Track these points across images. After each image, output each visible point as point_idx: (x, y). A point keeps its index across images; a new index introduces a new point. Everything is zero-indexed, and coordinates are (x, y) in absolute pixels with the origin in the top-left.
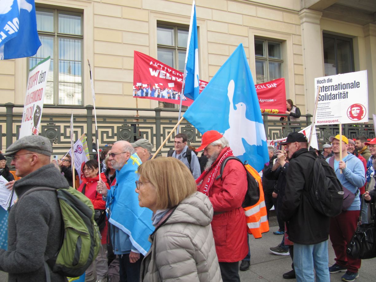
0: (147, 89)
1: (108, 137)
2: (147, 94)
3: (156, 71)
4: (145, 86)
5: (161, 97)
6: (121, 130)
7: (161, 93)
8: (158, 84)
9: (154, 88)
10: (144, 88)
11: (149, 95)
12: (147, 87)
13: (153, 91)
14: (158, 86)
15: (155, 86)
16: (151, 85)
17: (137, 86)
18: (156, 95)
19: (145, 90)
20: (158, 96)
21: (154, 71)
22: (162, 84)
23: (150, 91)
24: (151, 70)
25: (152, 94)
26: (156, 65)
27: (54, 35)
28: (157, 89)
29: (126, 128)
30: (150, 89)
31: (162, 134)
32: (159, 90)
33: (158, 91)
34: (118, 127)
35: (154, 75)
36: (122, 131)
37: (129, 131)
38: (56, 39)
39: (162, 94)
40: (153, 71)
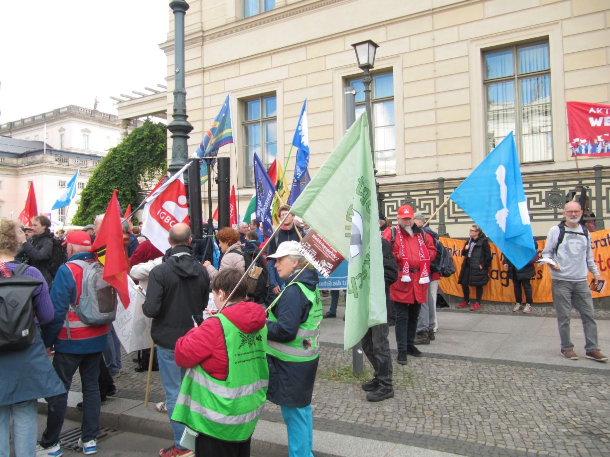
0: (586, 144)
1: (535, 203)
2: (586, 150)
3: (598, 119)
4: (584, 141)
5: (606, 151)
6: (549, 195)
7: (606, 146)
8: (601, 136)
9: (596, 142)
10: (582, 144)
11: (589, 152)
12: (586, 143)
13: (595, 146)
14: (602, 138)
15: (597, 138)
16: (591, 140)
17: (574, 142)
18: (599, 150)
19: (584, 147)
20: (603, 150)
21: (596, 119)
22: (607, 135)
23: (590, 147)
24: (591, 119)
25: (594, 150)
26: (599, 111)
27: (514, 78)
28: (600, 143)
29: (556, 193)
30: (590, 144)
31: (604, 197)
32: (604, 143)
33: (602, 144)
34: (546, 192)
35: (596, 125)
36: (551, 196)
37: (560, 195)
38: (516, 83)
39: (608, 147)
40: (594, 120)
